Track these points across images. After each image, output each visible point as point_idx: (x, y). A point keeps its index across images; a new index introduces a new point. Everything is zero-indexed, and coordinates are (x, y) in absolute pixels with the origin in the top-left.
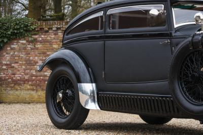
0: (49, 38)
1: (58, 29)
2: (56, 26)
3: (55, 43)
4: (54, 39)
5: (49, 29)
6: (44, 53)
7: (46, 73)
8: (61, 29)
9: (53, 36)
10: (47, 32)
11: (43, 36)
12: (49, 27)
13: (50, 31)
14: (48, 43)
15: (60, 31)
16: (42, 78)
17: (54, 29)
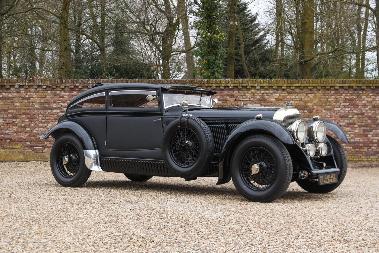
0: (11, 96)
1: (20, 86)
2: (19, 84)
3: (17, 101)
4: (16, 96)
5: (11, 86)
6: (5, 111)
7: (7, 132)
8: (24, 87)
9: (15, 94)
10: (8, 89)
11: (4, 94)
12: (11, 84)
13: (12, 89)
14: (10, 101)
15: (22, 89)
16: (2, 136)
17: (16, 87)
